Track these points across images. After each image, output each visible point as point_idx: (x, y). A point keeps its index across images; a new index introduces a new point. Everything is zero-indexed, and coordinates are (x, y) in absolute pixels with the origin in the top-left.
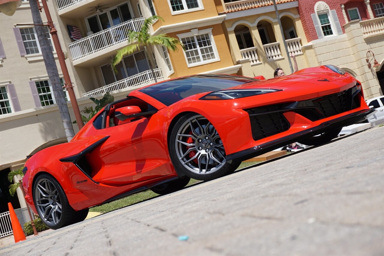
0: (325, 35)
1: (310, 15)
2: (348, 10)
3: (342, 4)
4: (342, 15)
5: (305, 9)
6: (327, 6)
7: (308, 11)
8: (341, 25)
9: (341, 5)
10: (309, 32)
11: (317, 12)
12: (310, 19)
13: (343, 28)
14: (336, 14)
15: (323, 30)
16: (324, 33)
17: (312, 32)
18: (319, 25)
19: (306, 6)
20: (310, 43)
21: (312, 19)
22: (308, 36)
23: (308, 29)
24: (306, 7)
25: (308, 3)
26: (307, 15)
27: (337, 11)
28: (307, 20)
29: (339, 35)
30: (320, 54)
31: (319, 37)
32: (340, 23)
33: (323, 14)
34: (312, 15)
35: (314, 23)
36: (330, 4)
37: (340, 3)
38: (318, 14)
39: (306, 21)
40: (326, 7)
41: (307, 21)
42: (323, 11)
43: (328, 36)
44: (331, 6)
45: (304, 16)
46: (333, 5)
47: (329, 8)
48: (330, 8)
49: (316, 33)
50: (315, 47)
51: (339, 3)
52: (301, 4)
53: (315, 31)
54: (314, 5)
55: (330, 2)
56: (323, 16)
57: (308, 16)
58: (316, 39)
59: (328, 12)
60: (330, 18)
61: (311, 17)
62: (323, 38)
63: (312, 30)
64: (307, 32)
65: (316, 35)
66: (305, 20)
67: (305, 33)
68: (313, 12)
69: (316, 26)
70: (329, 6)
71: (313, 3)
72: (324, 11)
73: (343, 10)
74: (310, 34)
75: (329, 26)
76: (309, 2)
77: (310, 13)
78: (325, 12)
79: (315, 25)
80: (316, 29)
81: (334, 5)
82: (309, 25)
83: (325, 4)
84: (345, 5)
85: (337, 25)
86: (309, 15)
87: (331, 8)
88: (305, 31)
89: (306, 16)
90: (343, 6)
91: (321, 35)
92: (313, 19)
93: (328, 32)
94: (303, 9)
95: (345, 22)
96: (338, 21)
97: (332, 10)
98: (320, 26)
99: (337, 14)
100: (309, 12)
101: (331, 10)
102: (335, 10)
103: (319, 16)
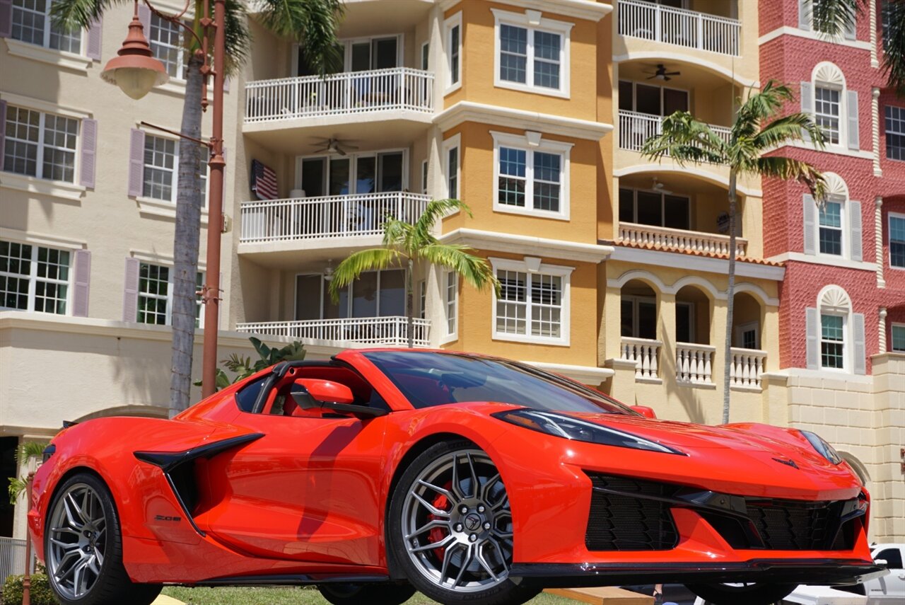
0: (824, 364)
1: (804, 308)
2: (894, 324)
3: (884, 307)
4: (876, 330)
5: (797, 291)
6: (848, 300)
7: (801, 299)
8: (867, 354)
9: (880, 308)
10: (790, 347)
11: (822, 306)
12: (801, 317)
13: (869, 362)
14: (864, 325)
15: (824, 351)
16: (824, 358)
17: (798, 347)
18: (816, 337)
19: (801, 286)
20: (785, 373)
21: (805, 317)
22: (784, 353)
23: (789, 339)
24: (800, 289)
25: (807, 280)
26: (797, 307)
27: (868, 320)
28: (793, 316)
29: (856, 374)
30: (800, 405)
31: (808, 365)
32: (867, 349)
33: (833, 315)
34: (807, 309)
35: (807, 329)
36: (857, 298)
37: (880, 304)
38: (821, 311)
39: (789, 319)
40: (844, 302)
41: (792, 319)
42: (835, 308)
43: (829, 369)
44: (858, 303)
45: (789, 305)
46: (861, 302)
47: (850, 306)
48: (853, 308)
49: (805, 353)
50: (793, 384)
51: (878, 302)
52: (791, 277)
53: (805, 348)
54: (819, 289)
55: (857, 295)
56: (833, 321)
57: (798, 309)
58: (800, 367)
59: (847, 314)
60: (848, 330)
61: (804, 312)
62: (817, 369)
63: (798, 344)
64: (785, 345)
65: (804, 357)
66: (789, 317)
67: (780, 346)
68: (813, 304)
69: (808, 337)
70: (853, 303)
71: (819, 284)
72: (838, 310)
73: (882, 323)
74: (789, 352)
75: (840, 347)
76: (809, 279)
77: (805, 305)
78: (839, 313)
79: (810, 335)
80: (807, 343)
81: (863, 304)
82: (793, 330)
83: (845, 295)
84: (889, 310)
85: (857, 348)
86: (801, 307)
87: (856, 308)
88: (780, 341)
89: (794, 307)
90: (884, 312)
91: (815, 362)
92: (807, 320)
93: (832, 360)
94: (791, 289)
95: (877, 349)
96: (863, 343)
97: (856, 314)
98: (820, 340)
99: (866, 326)
100: (803, 301)
101: (854, 312)
102: (862, 315)
103: (823, 317)
